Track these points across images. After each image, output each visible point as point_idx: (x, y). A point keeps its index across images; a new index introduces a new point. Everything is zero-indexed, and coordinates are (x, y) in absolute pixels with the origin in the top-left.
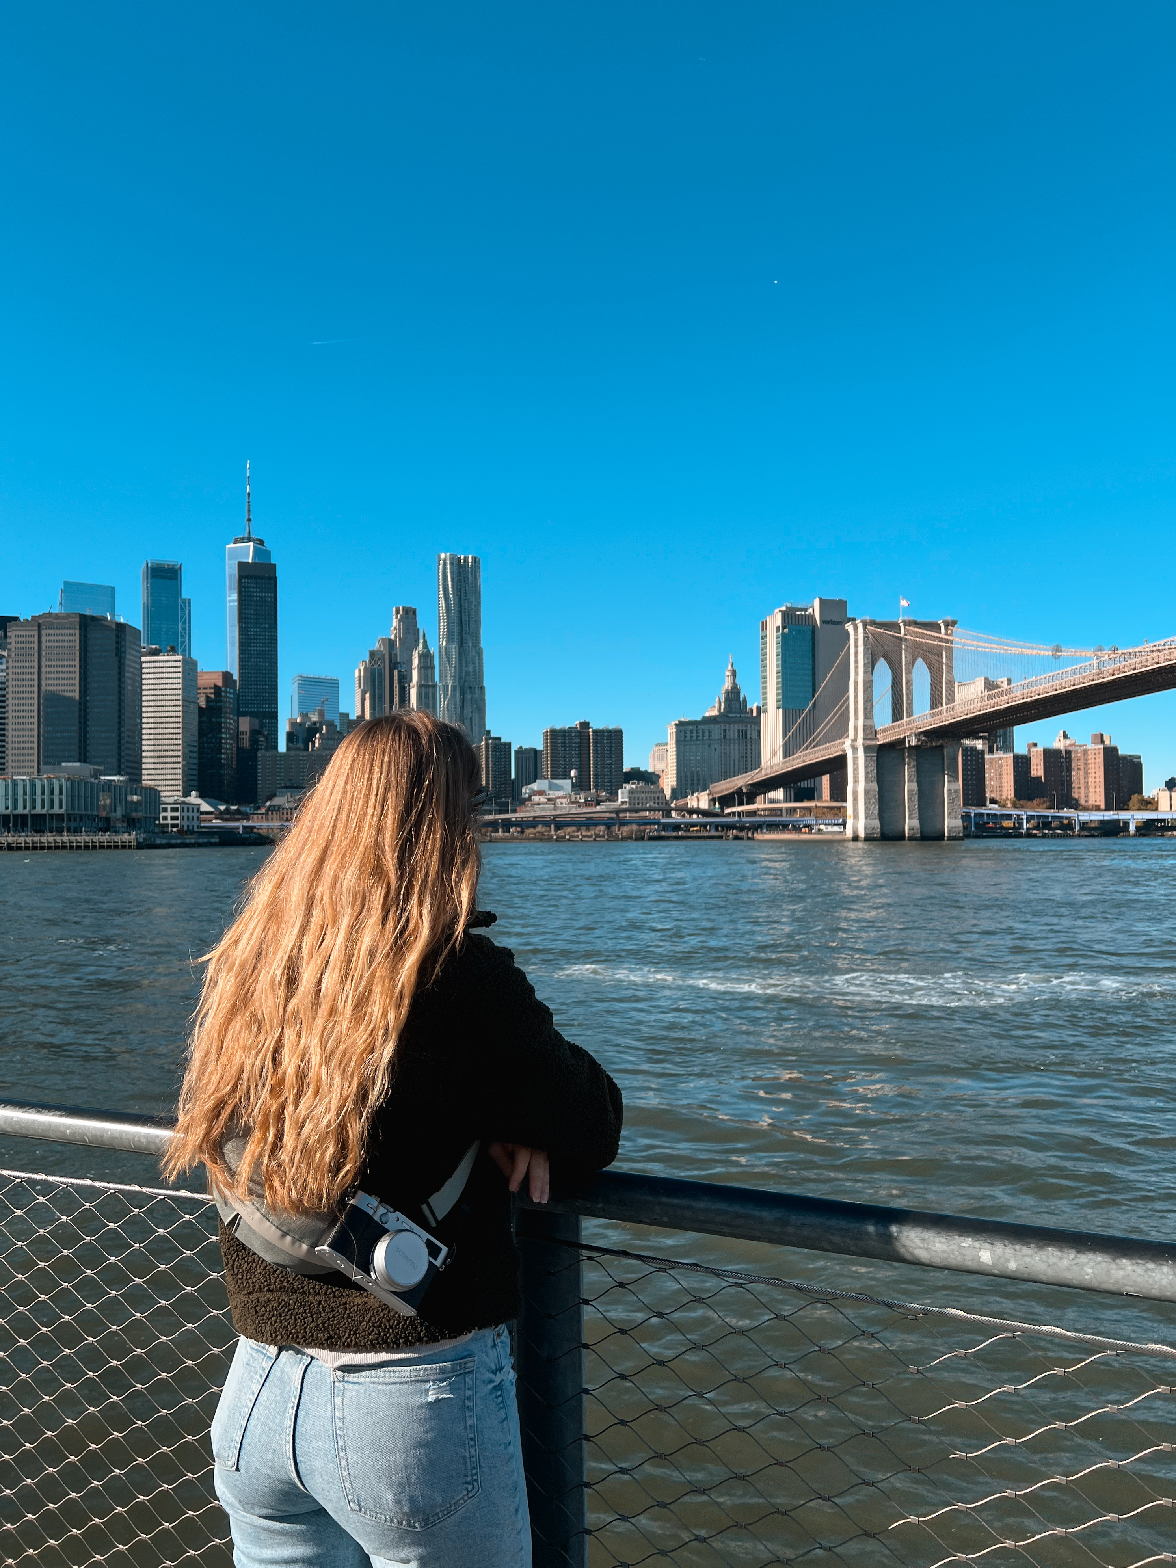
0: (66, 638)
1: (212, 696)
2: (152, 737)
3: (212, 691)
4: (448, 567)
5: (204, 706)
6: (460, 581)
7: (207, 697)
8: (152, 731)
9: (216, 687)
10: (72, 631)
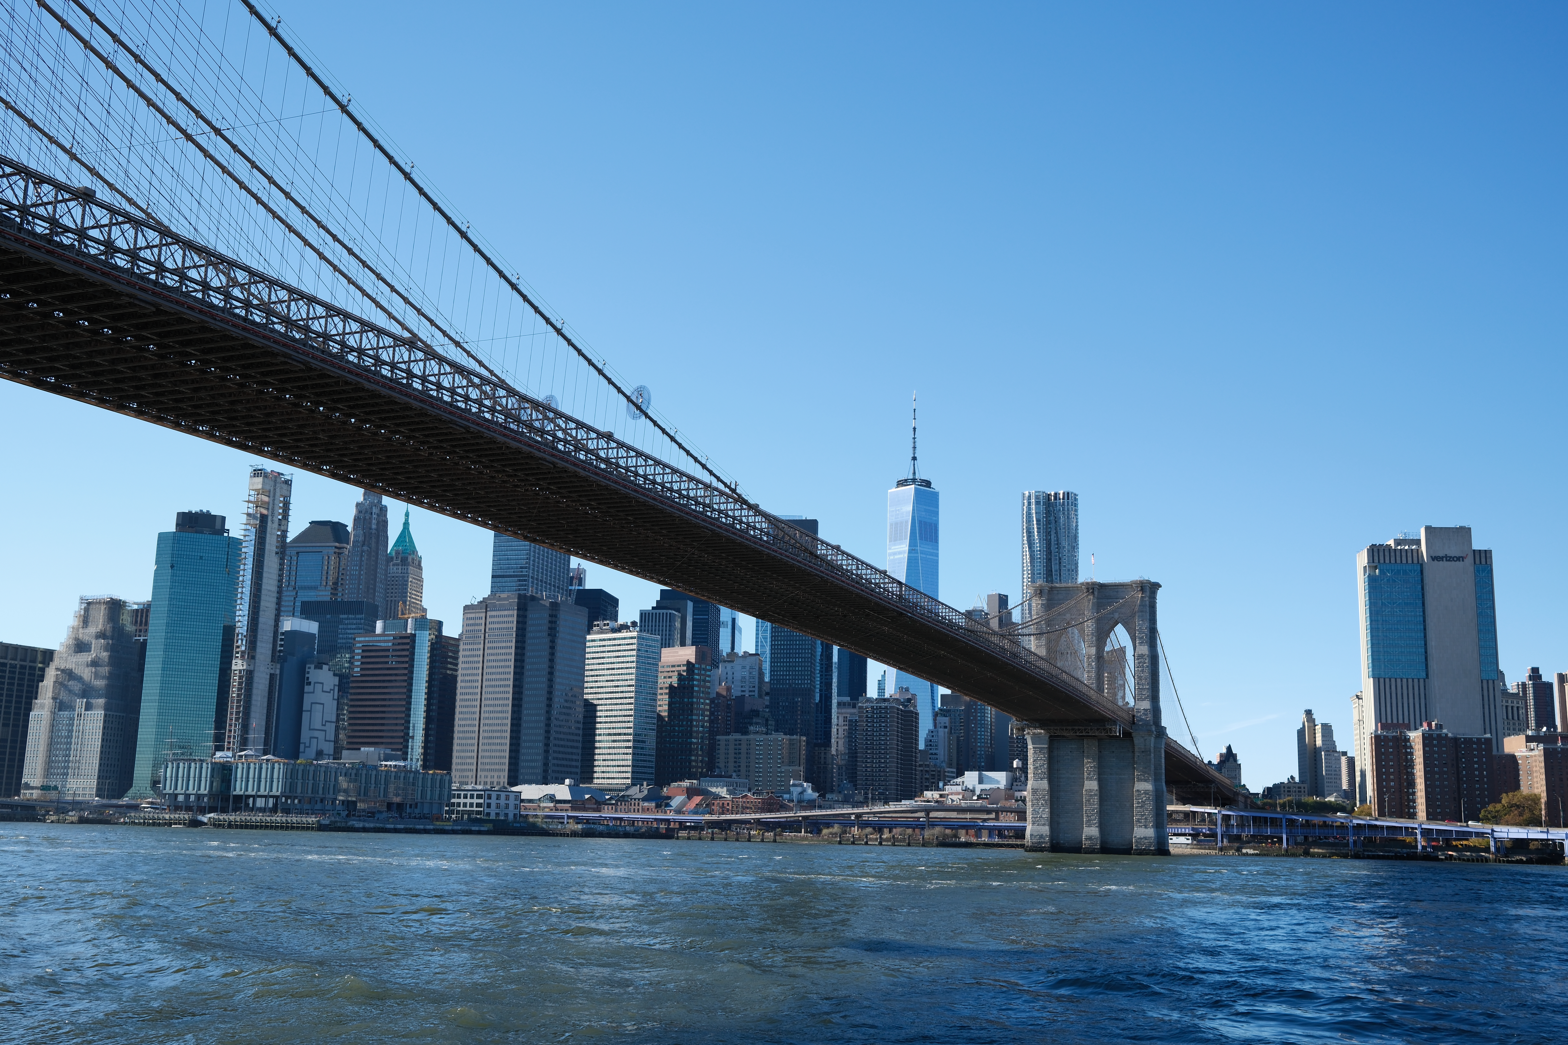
0: (506, 619)
1: (685, 674)
2: (608, 719)
3: (685, 668)
4: (1033, 506)
5: (676, 685)
6: (1048, 522)
7: (680, 675)
8: (609, 713)
9: (689, 663)
10: (511, 612)
